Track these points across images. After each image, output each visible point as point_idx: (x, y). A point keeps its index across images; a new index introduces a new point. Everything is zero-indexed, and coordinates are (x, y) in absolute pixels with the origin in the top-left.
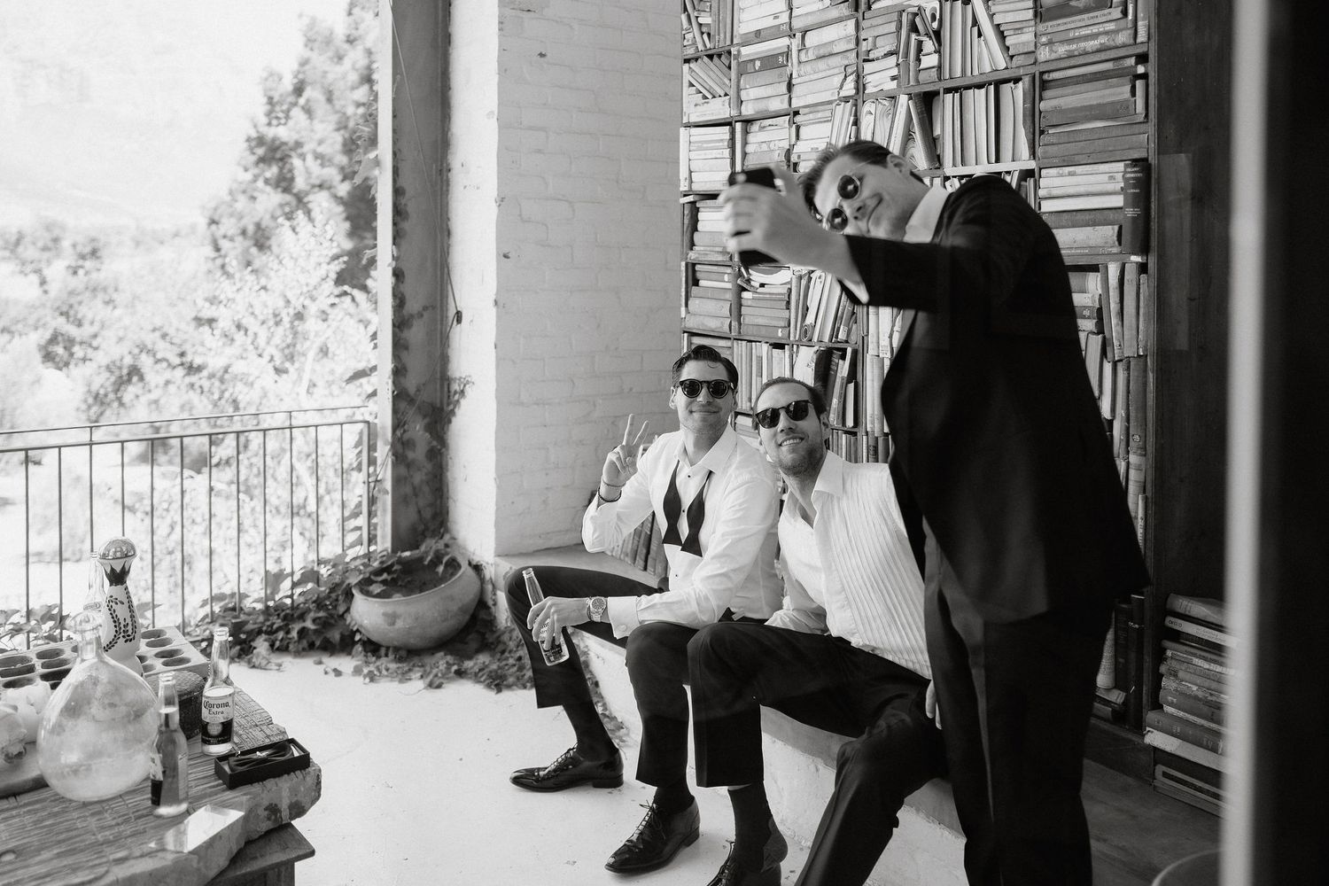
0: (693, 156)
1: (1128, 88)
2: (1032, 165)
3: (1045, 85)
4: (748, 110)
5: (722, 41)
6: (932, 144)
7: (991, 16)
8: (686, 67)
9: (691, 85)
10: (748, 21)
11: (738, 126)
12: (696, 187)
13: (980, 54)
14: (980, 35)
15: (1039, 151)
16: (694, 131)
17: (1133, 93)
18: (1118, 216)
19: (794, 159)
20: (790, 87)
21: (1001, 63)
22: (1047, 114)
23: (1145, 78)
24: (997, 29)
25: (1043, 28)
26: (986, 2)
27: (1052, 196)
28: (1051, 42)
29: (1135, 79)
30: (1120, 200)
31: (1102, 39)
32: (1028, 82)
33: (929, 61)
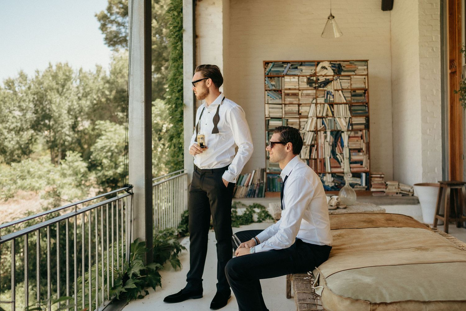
0: (271, 110)
1: (365, 108)
2: (351, 116)
3: (353, 106)
4: (286, 102)
5: (277, 88)
6: (333, 112)
8: (266, 92)
9: (268, 95)
10: (287, 86)
11: (283, 105)
12: (271, 116)
13: (341, 99)
14: (341, 97)
16: (270, 105)
18: (365, 124)
19: (300, 112)
20: (299, 100)
21: (345, 101)
22: (352, 110)
23: (367, 106)
24: (344, 96)
25: (353, 98)
26: (342, 92)
27: (354, 121)
28: (354, 100)
29: (366, 106)
30: (365, 122)
31: (362, 101)
32: (349, 105)
33: (332, 99)
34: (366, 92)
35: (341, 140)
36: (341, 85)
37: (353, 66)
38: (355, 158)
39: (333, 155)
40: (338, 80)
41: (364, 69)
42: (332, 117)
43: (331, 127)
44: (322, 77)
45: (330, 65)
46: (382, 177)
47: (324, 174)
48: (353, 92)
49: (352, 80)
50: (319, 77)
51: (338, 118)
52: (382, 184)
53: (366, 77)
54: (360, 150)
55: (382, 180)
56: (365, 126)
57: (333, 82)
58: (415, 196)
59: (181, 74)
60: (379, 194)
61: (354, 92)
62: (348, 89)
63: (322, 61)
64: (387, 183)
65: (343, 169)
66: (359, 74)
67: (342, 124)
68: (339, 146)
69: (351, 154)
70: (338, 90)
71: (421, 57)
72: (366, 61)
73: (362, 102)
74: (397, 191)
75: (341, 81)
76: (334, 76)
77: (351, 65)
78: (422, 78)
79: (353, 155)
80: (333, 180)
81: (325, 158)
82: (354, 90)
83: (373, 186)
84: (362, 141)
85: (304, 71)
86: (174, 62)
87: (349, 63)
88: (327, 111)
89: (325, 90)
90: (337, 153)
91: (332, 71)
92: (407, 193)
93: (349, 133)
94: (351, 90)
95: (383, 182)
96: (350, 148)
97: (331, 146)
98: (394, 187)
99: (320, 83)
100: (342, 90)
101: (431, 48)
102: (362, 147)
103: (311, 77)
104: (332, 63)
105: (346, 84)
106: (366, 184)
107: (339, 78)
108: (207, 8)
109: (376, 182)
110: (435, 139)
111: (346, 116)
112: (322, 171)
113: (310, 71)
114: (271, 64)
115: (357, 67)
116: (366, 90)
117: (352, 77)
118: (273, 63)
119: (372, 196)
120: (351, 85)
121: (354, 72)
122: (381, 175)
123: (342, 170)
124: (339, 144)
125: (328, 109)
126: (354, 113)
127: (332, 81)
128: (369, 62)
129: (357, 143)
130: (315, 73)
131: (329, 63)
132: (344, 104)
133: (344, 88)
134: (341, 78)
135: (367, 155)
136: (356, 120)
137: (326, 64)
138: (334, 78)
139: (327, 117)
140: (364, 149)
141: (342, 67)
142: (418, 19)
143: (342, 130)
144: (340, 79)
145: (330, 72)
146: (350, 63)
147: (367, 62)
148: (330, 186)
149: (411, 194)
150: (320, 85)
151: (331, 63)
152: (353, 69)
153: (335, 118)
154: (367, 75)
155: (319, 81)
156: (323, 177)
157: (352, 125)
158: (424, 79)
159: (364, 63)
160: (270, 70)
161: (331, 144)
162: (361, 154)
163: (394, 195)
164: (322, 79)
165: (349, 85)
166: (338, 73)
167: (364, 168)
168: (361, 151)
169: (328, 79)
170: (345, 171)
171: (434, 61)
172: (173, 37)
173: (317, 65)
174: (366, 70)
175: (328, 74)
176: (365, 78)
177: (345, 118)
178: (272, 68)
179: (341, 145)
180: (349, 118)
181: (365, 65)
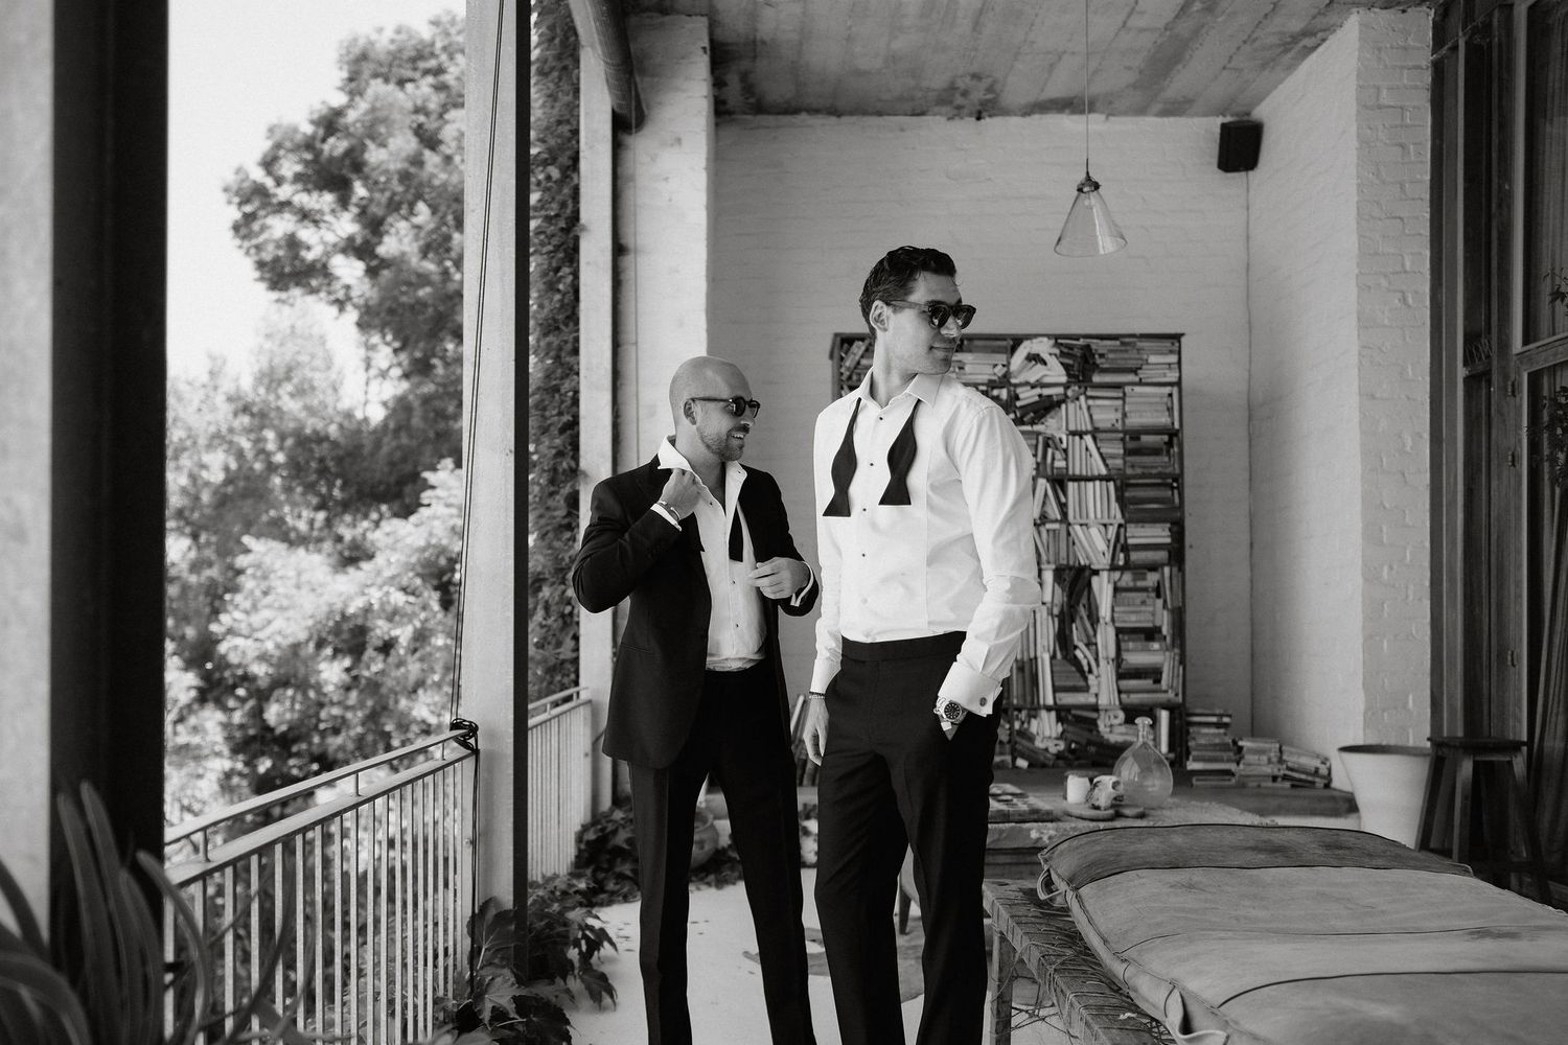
1: (1170, 493)
2: (1122, 522)
3: (1129, 485)
6: (1063, 507)
7: (1098, 449)
13: (1091, 465)
14: (1091, 455)
15: (1127, 515)
17: (1173, 494)
18: (1169, 547)
21: (1104, 471)
22: (1129, 499)
23: (1177, 488)
24: (1101, 454)
25: (1128, 458)
26: (1095, 439)
27: (1133, 537)
28: (1133, 466)
29: (1172, 488)
30: (1168, 540)
31: (1160, 469)
32: (1118, 483)
33: (1060, 464)
34: (1175, 440)
35: (1089, 599)
36: (1091, 416)
37: (1133, 354)
38: (1136, 658)
39: (1061, 650)
40: (1082, 398)
41: (1169, 364)
42: (1061, 522)
43: (1057, 554)
44: (1029, 388)
45: (1057, 351)
46: (1226, 725)
47: (1033, 713)
48: (1132, 438)
49: (1127, 400)
50: (1019, 390)
51: (1081, 525)
52: (1224, 747)
53: (1175, 390)
54: (1150, 634)
55: (1225, 734)
56: (1170, 552)
57: (1063, 406)
58: (1335, 789)
59: (573, 371)
60: (1214, 782)
61: (1132, 440)
62: (1113, 430)
63: (1029, 337)
64: (1240, 743)
65: (1097, 695)
66: (1149, 380)
67: (1094, 546)
68: (1081, 618)
69: (1123, 645)
70: (1081, 434)
71: (1365, 323)
72: (1177, 337)
73: (1159, 475)
74: (1276, 772)
75: (1091, 402)
76: (1066, 386)
77: (1126, 351)
78: (1368, 396)
79: (1128, 650)
80: (1062, 733)
81: (1036, 658)
82: (1135, 434)
83: (1194, 753)
84: (1160, 602)
85: (968, 368)
86: (545, 335)
87: (1118, 343)
88: (1044, 503)
89: (1038, 434)
90: (1076, 642)
91: (1062, 371)
92: (1310, 778)
93: (1117, 575)
94: (1125, 432)
95: (1228, 740)
96: (1118, 625)
97: (1056, 620)
98: (1264, 758)
99: (1022, 407)
100: (1095, 433)
101: (1399, 295)
102: (1158, 624)
103: (993, 388)
104: (1062, 344)
105: (1106, 414)
106: (1171, 747)
107: (1085, 393)
108: (654, 159)
109: (1203, 741)
110: (1407, 597)
111: (1106, 521)
112: (1025, 701)
113: (989, 370)
114: (861, 343)
115: (1145, 357)
116: (1173, 435)
117: (1128, 389)
118: (867, 342)
119: (1192, 785)
120: (1125, 415)
121: (1136, 374)
122: (1221, 716)
123: (1092, 700)
124: (1083, 612)
125: (1046, 495)
126: (1132, 509)
127: (1064, 401)
128: (1183, 339)
129: (1143, 608)
130: (1006, 376)
131: (1052, 342)
132: (1101, 478)
133: (1101, 425)
134: (1089, 393)
135: (1177, 651)
136: (1139, 534)
137: (1043, 347)
138: (1070, 393)
139: (1044, 524)
140: (1165, 630)
141: (1097, 356)
142: (1356, 199)
143: (1092, 567)
144: (1088, 398)
145: (1055, 372)
146: (1123, 344)
147: (1179, 342)
148: (1053, 750)
149: (1320, 782)
150: (1022, 417)
151: (1057, 345)
152: (1131, 364)
153: (1069, 524)
154: (1178, 384)
155: (1018, 404)
156: (1029, 723)
157: (1126, 549)
158: (1373, 397)
159: (1167, 344)
160: (858, 363)
161: (1056, 611)
162: (1156, 646)
163: (1263, 784)
164: (1028, 396)
165: (1119, 416)
166: (1081, 378)
167: (1166, 692)
168: (1156, 636)
169: (1050, 396)
170: (1103, 701)
171: (1408, 339)
172: (545, 250)
173: (1013, 349)
174: (1176, 366)
175: (1047, 380)
176: (1170, 395)
177: (1105, 525)
178: (862, 357)
179: (1090, 617)
180: (1116, 526)
181: (1171, 352)
